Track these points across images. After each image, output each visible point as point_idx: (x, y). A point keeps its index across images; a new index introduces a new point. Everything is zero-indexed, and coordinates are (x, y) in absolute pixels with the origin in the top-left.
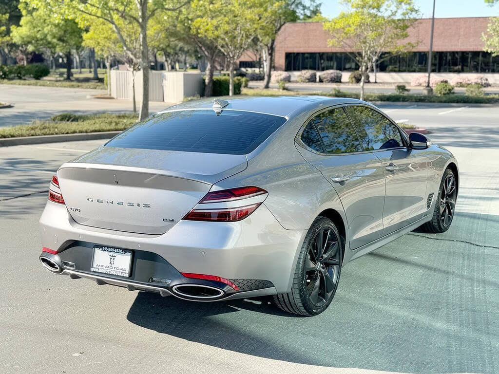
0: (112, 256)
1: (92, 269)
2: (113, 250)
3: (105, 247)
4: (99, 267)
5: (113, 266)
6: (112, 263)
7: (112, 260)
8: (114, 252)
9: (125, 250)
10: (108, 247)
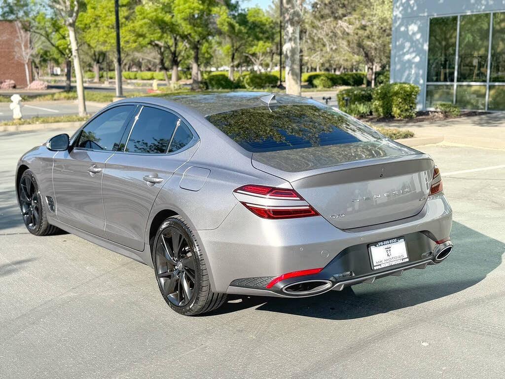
0: (388, 248)
1: (375, 268)
2: (388, 242)
3: (380, 242)
4: (379, 264)
5: (391, 257)
6: (389, 254)
7: (389, 252)
8: (389, 243)
9: (399, 238)
10: (383, 241)
